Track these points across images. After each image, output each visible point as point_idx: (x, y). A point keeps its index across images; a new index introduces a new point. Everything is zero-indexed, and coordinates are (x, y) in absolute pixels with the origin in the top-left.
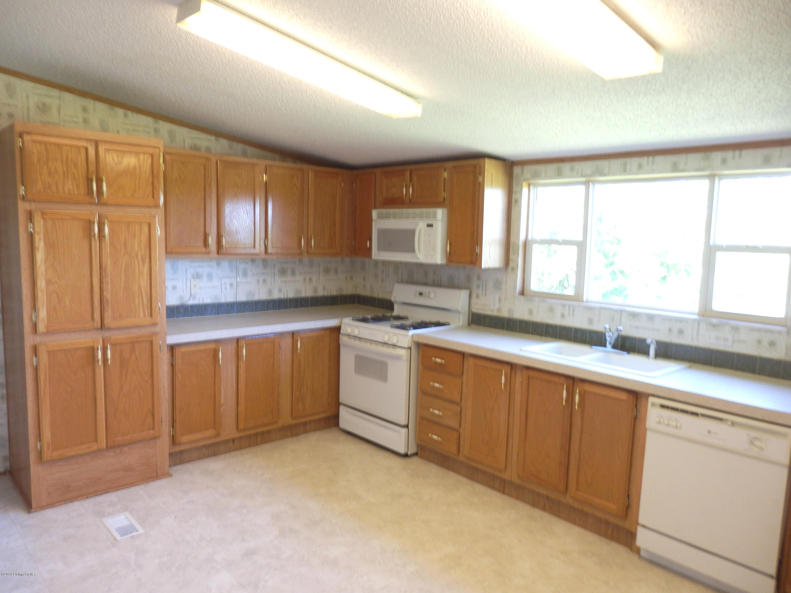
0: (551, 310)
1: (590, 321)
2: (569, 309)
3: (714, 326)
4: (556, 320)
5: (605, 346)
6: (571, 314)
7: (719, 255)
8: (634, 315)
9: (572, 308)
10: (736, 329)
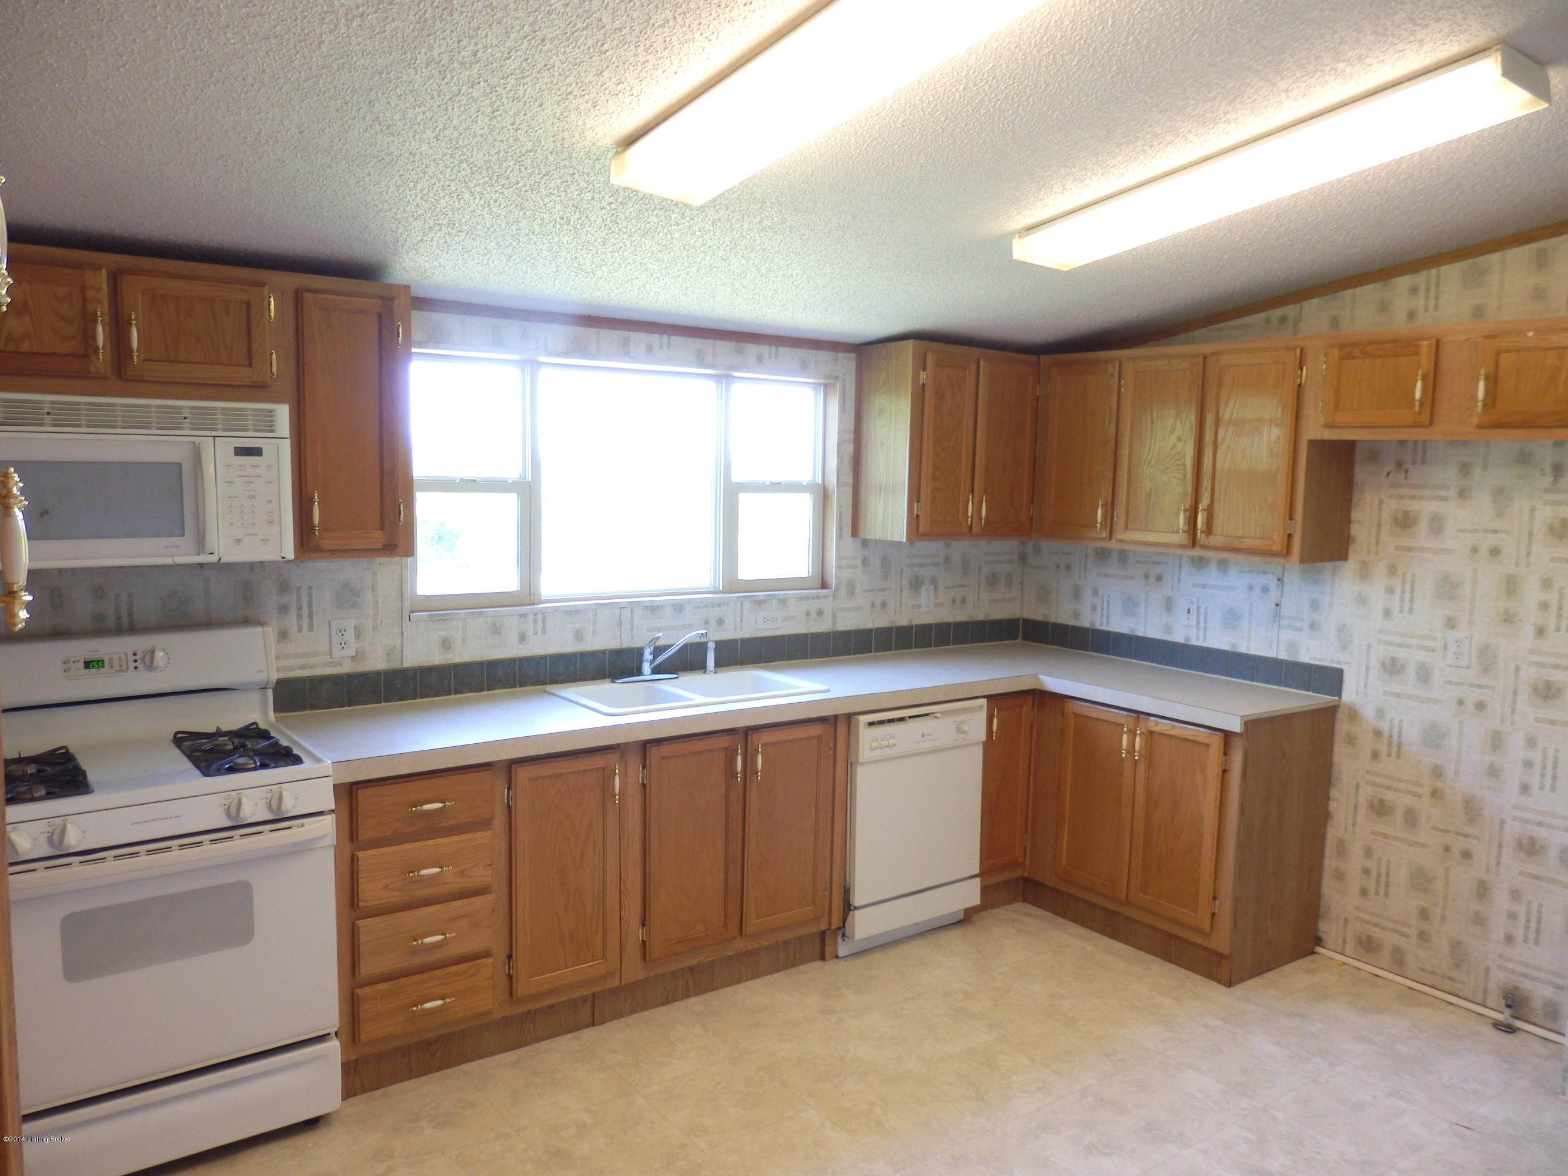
0: (496, 629)
1: (579, 636)
2: (535, 621)
3: (760, 603)
4: (510, 649)
5: (639, 673)
6: (540, 631)
7: (743, 497)
8: (653, 609)
9: (540, 617)
10: (783, 602)
